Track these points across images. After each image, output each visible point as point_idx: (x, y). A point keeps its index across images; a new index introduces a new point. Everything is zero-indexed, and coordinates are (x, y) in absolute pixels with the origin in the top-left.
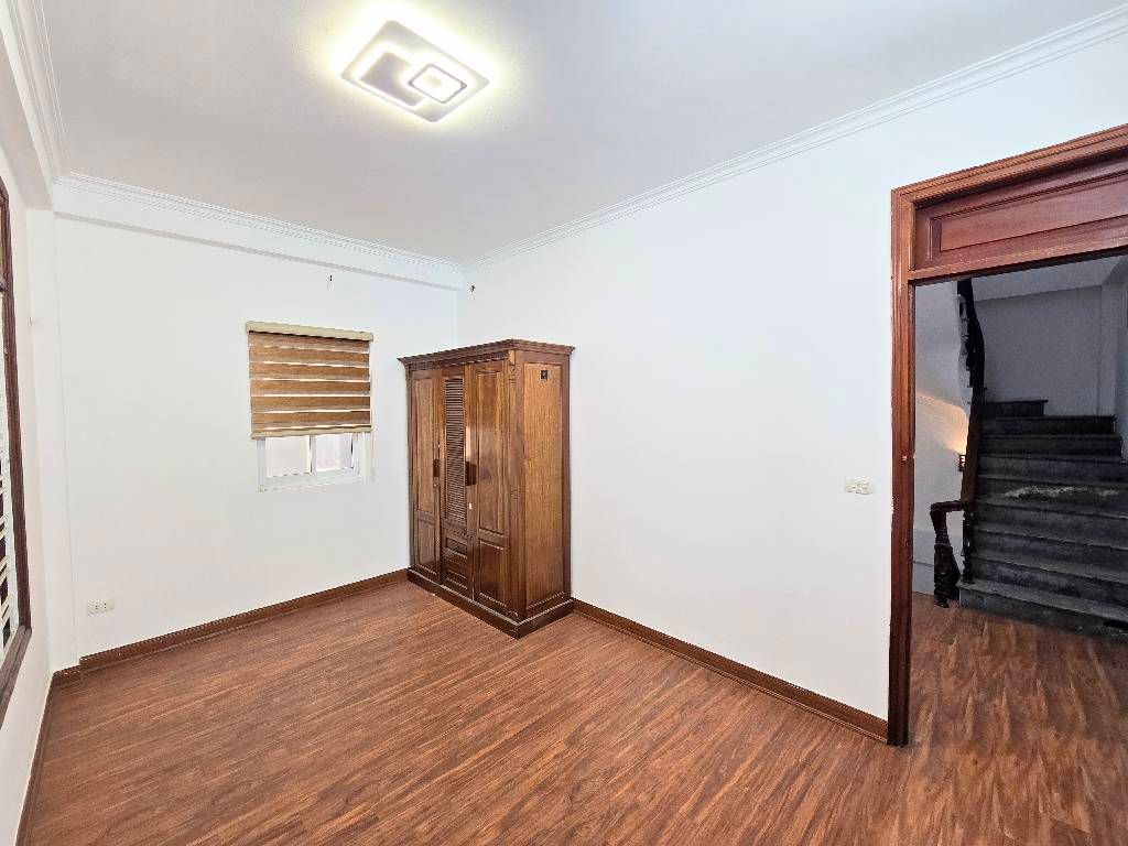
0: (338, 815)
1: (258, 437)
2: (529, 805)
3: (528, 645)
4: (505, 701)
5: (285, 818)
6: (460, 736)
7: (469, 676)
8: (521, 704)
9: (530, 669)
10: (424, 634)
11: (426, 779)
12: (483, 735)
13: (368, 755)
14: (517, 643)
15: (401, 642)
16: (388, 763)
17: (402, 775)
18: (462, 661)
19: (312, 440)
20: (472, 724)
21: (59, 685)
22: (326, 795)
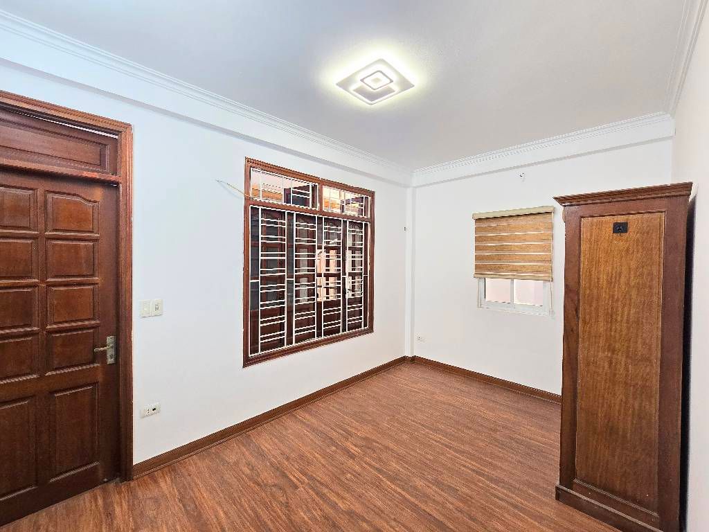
0: (356, 446)
2: (365, 525)
4: (461, 501)
5: (355, 432)
11: (379, 471)
13: (392, 446)
16: (387, 453)
19: (512, 283)
20: (427, 483)
21: (403, 360)
22: (366, 439)
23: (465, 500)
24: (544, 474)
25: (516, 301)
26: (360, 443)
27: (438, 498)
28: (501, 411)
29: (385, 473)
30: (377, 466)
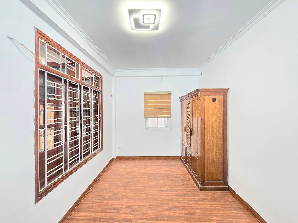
0: (127, 214)
1: (146, 118)
3: (203, 195)
4: (183, 210)
5: (119, 207)
6: (163, 213)
7: (177, 195)
8: (187, 214)
9: (198, 204)
10: (174, 177)
11: (147, 219)
12: (169, 216)
13: (142, 203)
14: (199, 193)
15: (167, 177)
16: (143, 208)
17: (144, 214)
18: (179, 190)
19: (157, 119)
20: (168, 211)
21: (113, 160)
22: (128, 207)
23: (184, 209)
24: (191, 184)
25: (159, 126)
26: (127, 211)
27: (177, 215)
28: (163, 168)
29: (151, 218)
30: (145, 217)
